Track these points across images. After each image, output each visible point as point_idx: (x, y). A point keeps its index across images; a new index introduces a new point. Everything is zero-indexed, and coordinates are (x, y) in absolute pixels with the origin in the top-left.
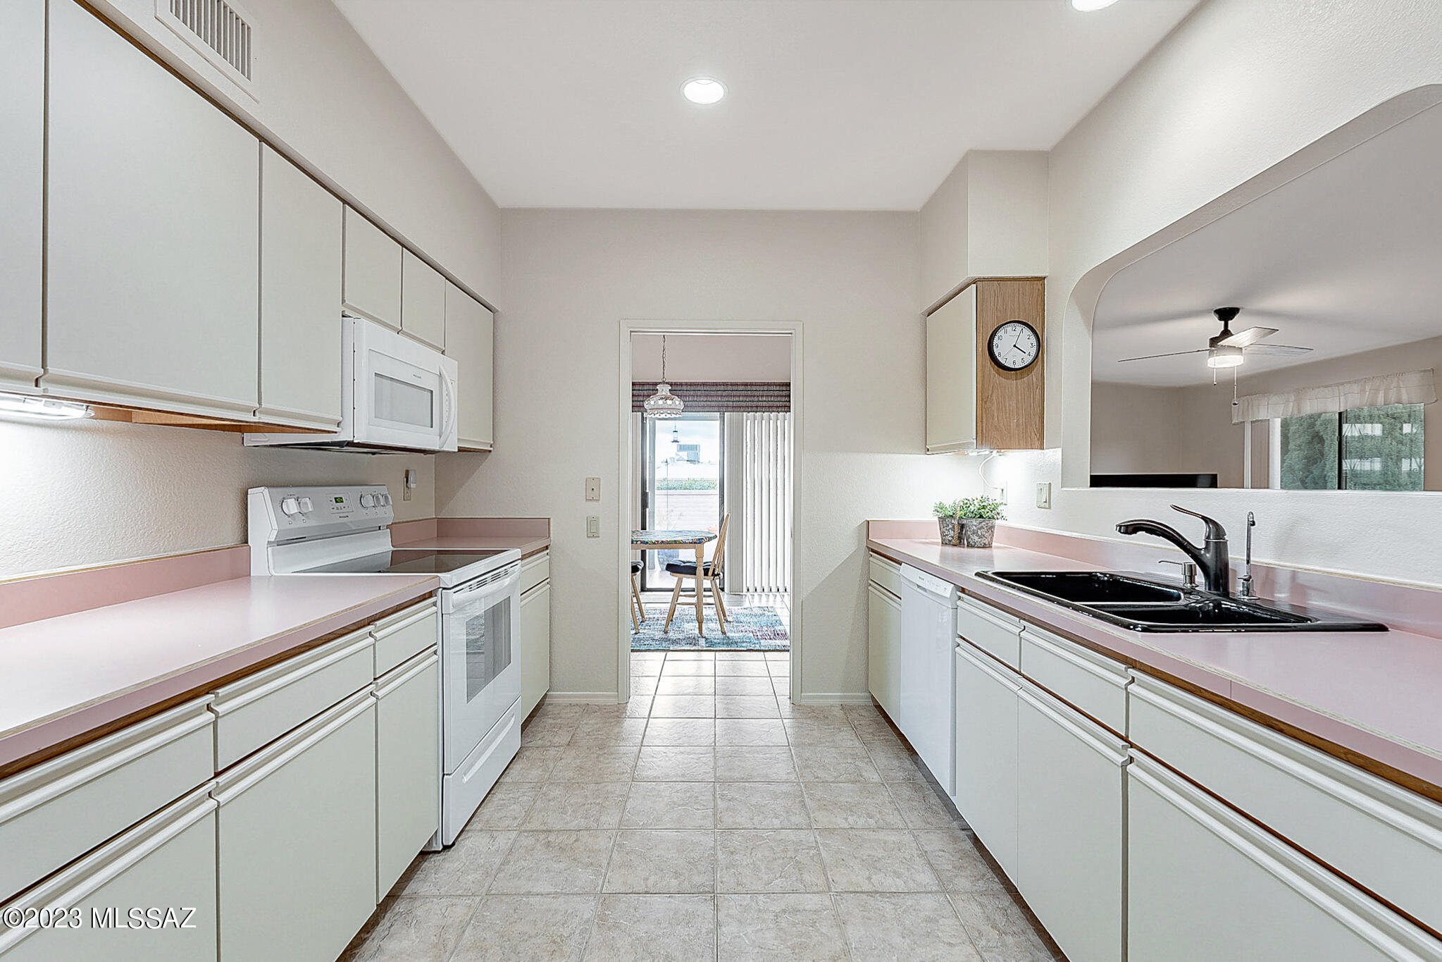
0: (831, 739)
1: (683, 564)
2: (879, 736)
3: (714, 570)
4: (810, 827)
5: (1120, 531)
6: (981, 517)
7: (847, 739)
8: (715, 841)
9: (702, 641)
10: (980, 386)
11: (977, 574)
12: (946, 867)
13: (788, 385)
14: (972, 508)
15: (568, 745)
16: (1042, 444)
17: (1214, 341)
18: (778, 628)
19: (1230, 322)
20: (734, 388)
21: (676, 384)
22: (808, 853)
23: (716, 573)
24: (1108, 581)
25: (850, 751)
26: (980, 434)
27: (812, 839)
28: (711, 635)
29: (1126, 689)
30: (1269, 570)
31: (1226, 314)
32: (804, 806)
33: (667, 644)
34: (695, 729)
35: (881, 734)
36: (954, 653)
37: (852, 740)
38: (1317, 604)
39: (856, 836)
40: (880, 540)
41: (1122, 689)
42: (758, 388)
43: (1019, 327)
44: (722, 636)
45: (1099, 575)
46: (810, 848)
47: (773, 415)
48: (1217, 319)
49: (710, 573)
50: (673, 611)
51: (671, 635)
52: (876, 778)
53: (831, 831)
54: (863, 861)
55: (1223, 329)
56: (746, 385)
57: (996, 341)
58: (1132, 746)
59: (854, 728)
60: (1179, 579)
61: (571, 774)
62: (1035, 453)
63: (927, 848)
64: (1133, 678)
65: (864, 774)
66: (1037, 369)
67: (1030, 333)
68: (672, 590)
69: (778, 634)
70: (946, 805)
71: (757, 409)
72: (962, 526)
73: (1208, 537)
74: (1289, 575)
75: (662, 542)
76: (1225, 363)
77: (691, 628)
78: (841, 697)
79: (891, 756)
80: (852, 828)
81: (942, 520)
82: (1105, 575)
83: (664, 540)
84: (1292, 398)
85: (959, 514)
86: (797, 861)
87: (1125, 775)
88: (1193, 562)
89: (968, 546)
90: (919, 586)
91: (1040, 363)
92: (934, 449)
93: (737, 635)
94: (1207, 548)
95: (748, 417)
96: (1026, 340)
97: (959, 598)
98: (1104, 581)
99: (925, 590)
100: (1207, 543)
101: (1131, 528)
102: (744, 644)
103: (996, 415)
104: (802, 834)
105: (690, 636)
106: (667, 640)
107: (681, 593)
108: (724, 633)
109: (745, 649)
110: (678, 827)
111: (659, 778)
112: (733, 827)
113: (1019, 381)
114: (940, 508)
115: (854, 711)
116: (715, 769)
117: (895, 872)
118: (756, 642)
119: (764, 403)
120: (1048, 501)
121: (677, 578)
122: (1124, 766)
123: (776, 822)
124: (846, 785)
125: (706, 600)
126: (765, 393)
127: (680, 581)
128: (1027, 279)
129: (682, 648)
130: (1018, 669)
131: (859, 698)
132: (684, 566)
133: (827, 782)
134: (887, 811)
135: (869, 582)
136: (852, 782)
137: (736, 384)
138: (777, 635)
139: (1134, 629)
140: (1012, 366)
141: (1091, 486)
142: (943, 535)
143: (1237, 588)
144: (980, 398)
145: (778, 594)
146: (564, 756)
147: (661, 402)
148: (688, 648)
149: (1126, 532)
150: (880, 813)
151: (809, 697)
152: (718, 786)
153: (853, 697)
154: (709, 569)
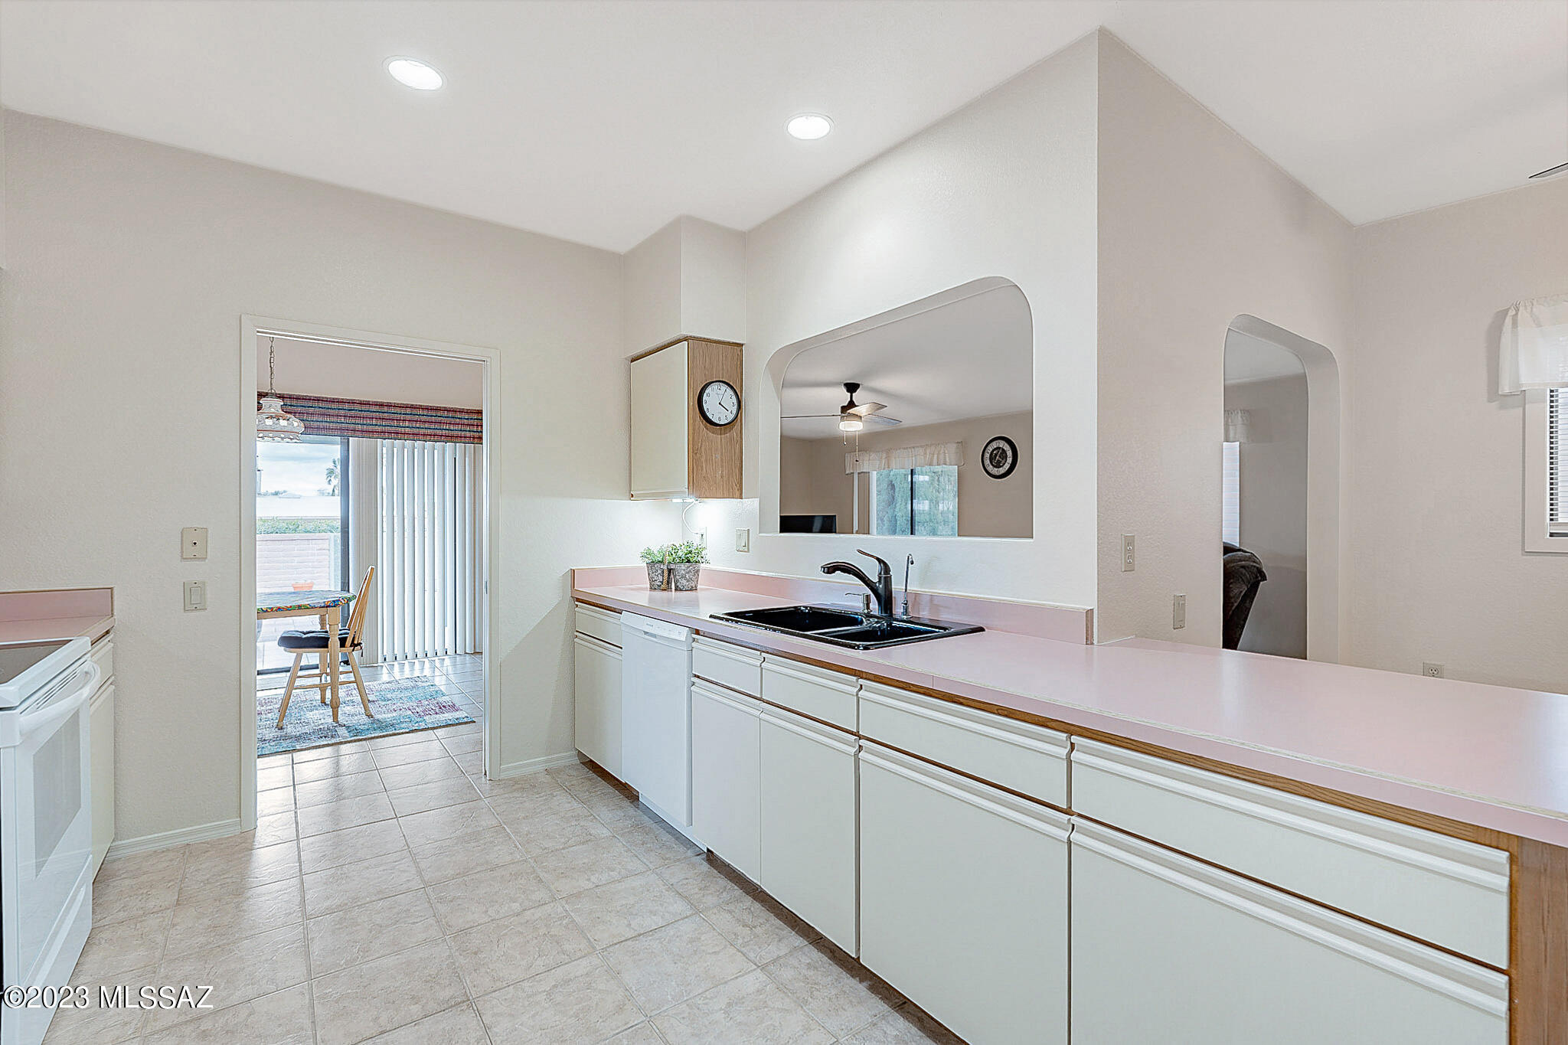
0: (547, 807)
1: (304, 636)
2: (595, 791)
3: (354, 638)
4: (554, 899)
5: (824, 572)
6: (689, 561)
7: (564, 803)
8: (450, 948)
9: (342, 731)
10: (691, 439)
11: (711, 616)
12: (692, 891)
13: (480, 412)
14: (680, 553)
15: (178, 904)
16: (741, 494)
17: (844, 409)
18: (441, 699)
19: (854, 394)
20: (364, 408)
21: (291, 397)
22: (560, 924)
23: (356, 642)
24: (809, 612)
25: (570, 814)
26: (691, 484)
27: (560, 909)
28: (353, 721)
29: (857, 695)
30: (916, 595)
31: (852, 388)
32: (540, 881)
33: (288, 743)
34: (373, 837)
35: (596, 789)
36: (690, 693)
37: (570, 803)
38: (945, 617)
39: (604, 892)
40: (586, 588)
41: (853, 695)
42: (398, 410)
43: (724, 387)
44: (370, 721)
45: (802, 608)
46: (561, 919)
47: (418, 444)
48: (845, 391)
49: (348, 642)
50: (288, 696)
51: (290, 730)
52: (605, 833)
53: (578, 895)
54: (618, 912)
55: (849, 399)
56: (381, 405)
57: (705, 397)
58: (860, 737)
59: (568, 791)
60: (859, 608)
61: (202, 939)
62: (734, 503)
63: (673, 881)
64: (861, 686)
65: (593, 832)
66: (737, 426)
67: (732, 393)
68: (287, 670)
69: (444, 706)
70: (677, 839)
71: (397, 435)
72: (670, 571)
73: (880, 574)
74: (928, 598)
75: (279, 608)
76: (851, 427)
77: (322, 717)
78: (546, 762)
79: (613, 808)
80: (597, 886)
81: (652, 564)
82: (806, 607)
83: (282, 606)
84: (884, 455)
85: (668, 559)
86: (552, 936)
87: (857, 760)
88: (870, 592)
89: (676, 590)
90: (646, 633)
91: (739, 421)
92: (639, 496)
93: (389, 715)
94: (880, 582)
95: (384, 446)
96: (730, 400)
97: (694, 640)
98: (805, 613)
99: (654, 636)
100: (880, 578)
101: (831, 569)
102: (403, 726)
103: (704, 466)
104: (548, 908)
105: (321, 727)
106: (286, 738)
107: (301, 673)
108: (370, 716)
109: (407, 730)
110: (396, 949)
111: (346, 904)
112: (466, 927)
113: (723, 436)
114: (648, 553)
115: (562, 773)
116: (420, 873)
117: (651, 912)
118: (419, 720)
119: (407, 430)
120: (747, 545)
121: (295, 654)
122: (856, 755)
123: (516, 906)
124: (578, 847)
125: (342, 678)
126: (408, 417)
127: (299, 658)
128: (729, 343)
129: (314, 744)
130: (759, 696)
131: (568, 758)
132: (305, 638)
133: (557, 850)
134: (626, 860)
135: (575, 633)
136: (583, 843)
137: (368, 403)
138: (442, 708)
139: (858, 648)
140: (718, 422)
141: (781, 531)
142: (652, 580)
143: (898, 610)
144: (691, 451)
145: (426, 660)
146: (177, 920)
147: (269, 422)
148: (326, 743)
149: (828, 573)
150: (620, 863)
151: (508, 769)
152: (429, 890)
153: (558, 759)
154: (347, 637)
